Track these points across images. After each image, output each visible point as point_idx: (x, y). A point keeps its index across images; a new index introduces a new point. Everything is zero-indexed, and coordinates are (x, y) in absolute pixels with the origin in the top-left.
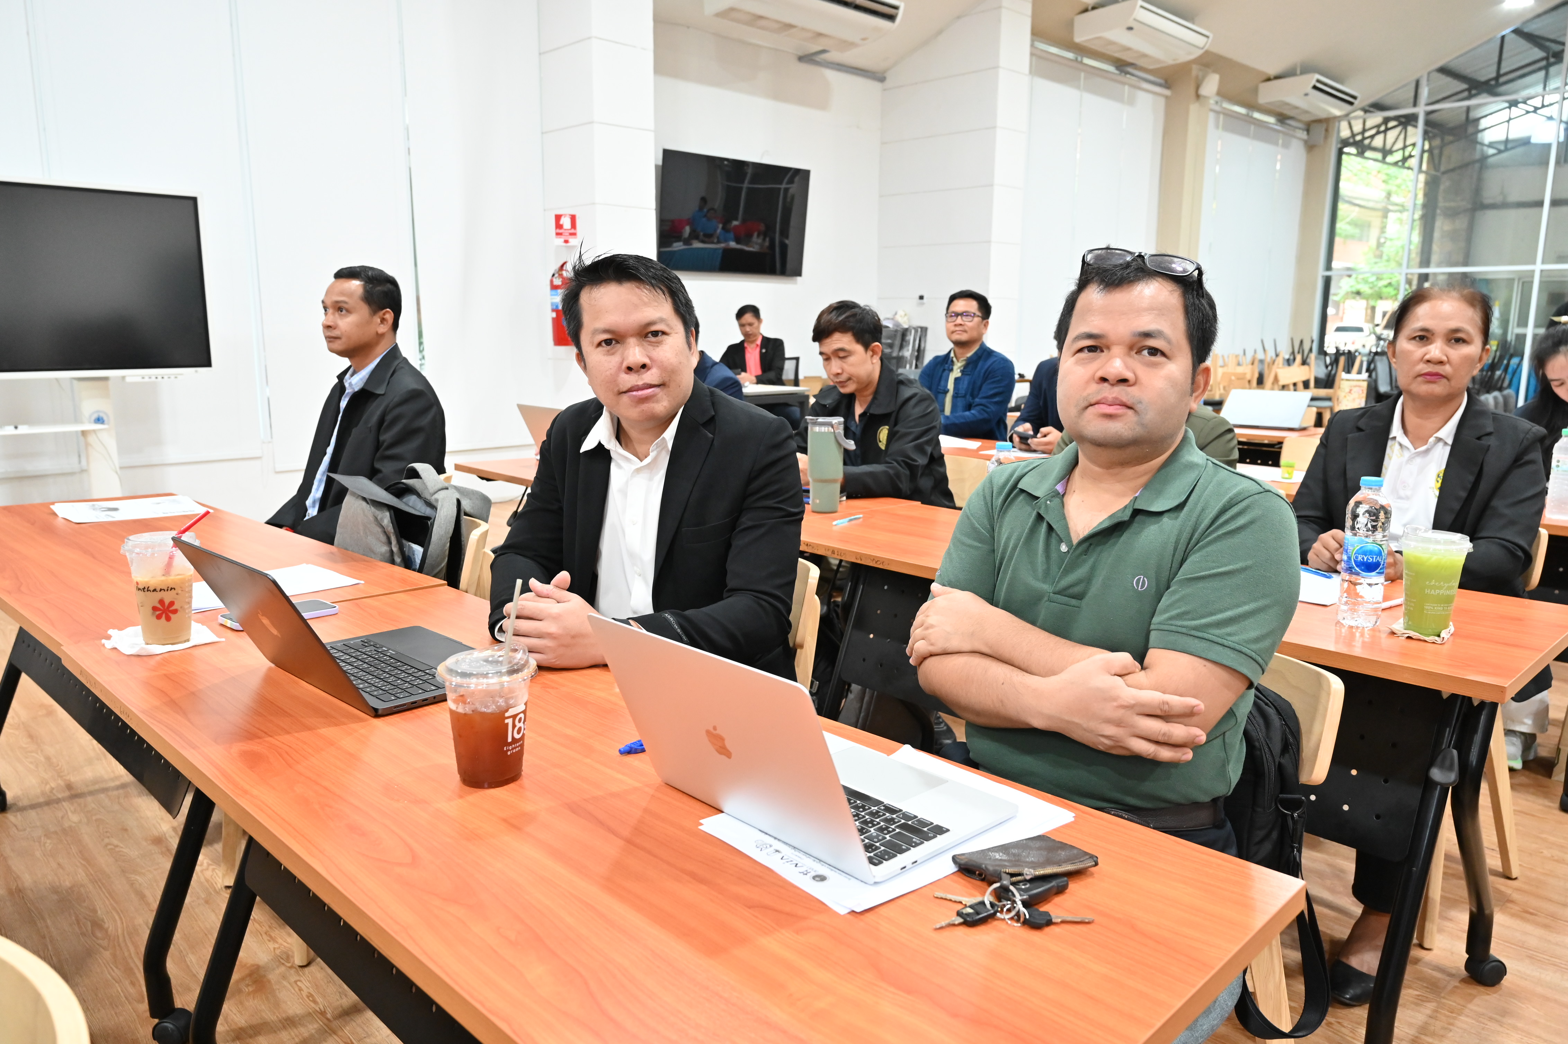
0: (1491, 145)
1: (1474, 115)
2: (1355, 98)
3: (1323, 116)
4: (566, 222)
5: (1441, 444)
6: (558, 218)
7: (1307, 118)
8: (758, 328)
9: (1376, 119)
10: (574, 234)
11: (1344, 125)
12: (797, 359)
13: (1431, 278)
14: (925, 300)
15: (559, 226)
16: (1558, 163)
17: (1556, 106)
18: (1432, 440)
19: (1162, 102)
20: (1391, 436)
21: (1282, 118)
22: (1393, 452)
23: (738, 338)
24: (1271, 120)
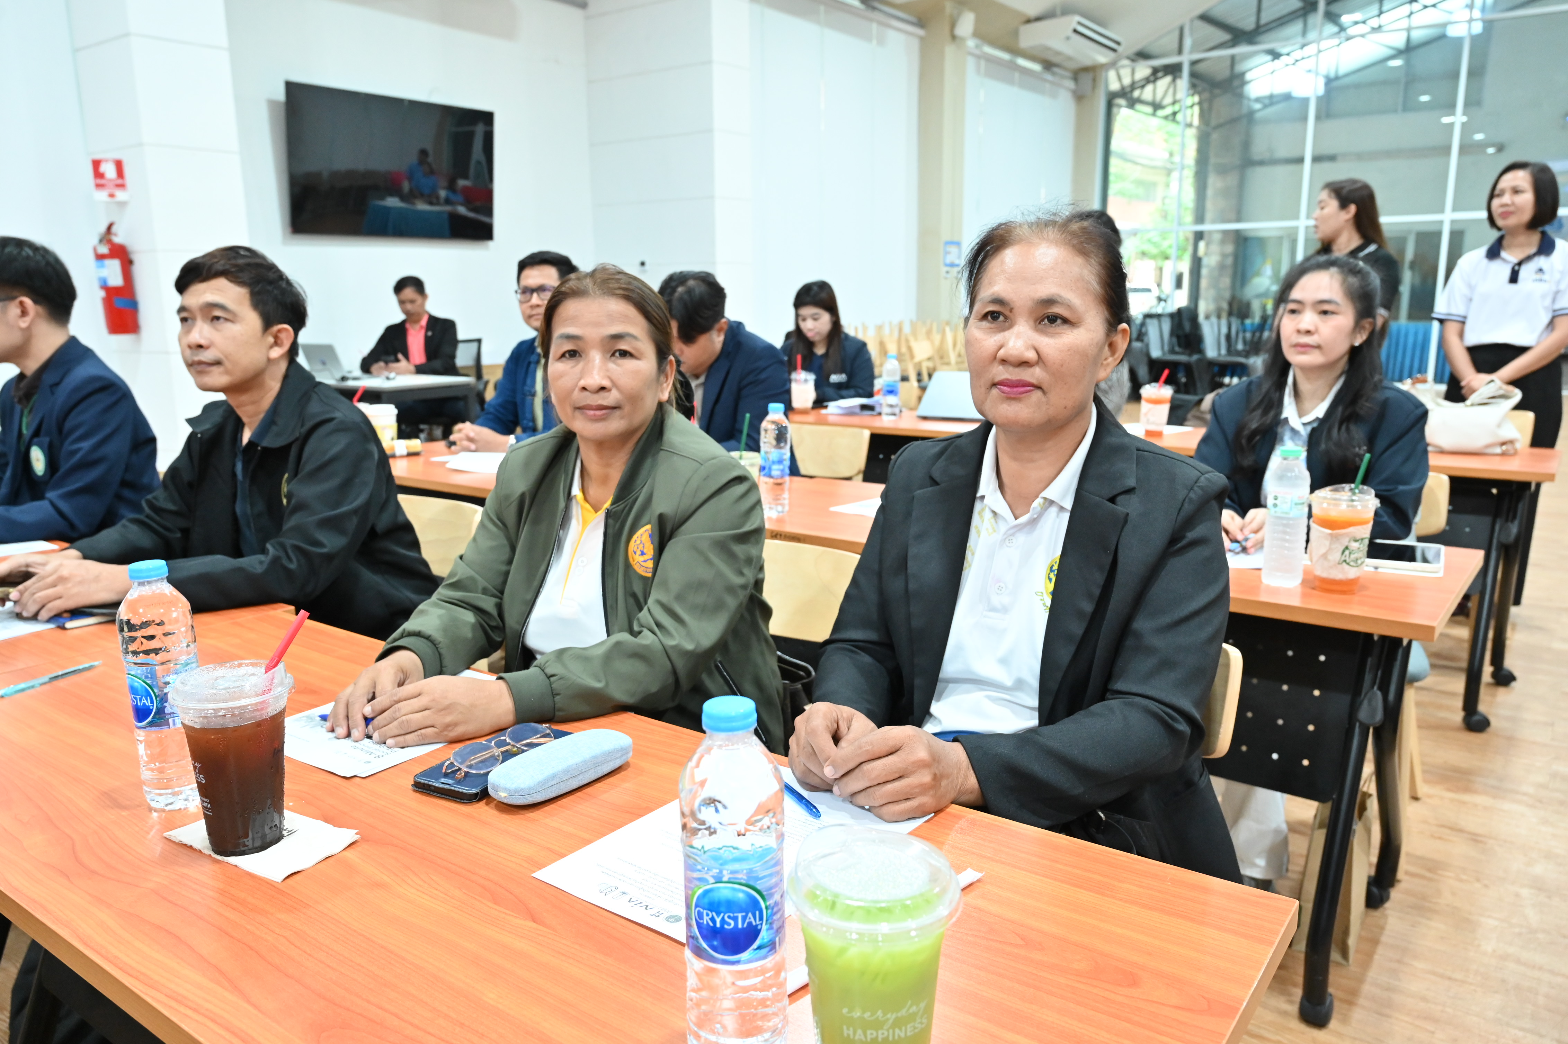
0: (1258, 100)
1: (1239, 68)
2: (1118, 43)
3: (1088, 63)
4: (109, 170)
5: (1053, 510)
6: (96, 164)
7: (1074, 66)
8: (423, 305)
9: (1143, 70)
10: (122, 186)
11: (1112, 74)
12: (479, 341)
13: (1206, 236)
14: (647, 267)
15: (98, 174)
16: (1318, 118)
17: (1314, 59)
18: (1037, 503)
19: (915, 44)
20: (978, 495)
21: (1048, 65)
22: (983, 522)
23: (398, 317)
24: (1036, 67)
